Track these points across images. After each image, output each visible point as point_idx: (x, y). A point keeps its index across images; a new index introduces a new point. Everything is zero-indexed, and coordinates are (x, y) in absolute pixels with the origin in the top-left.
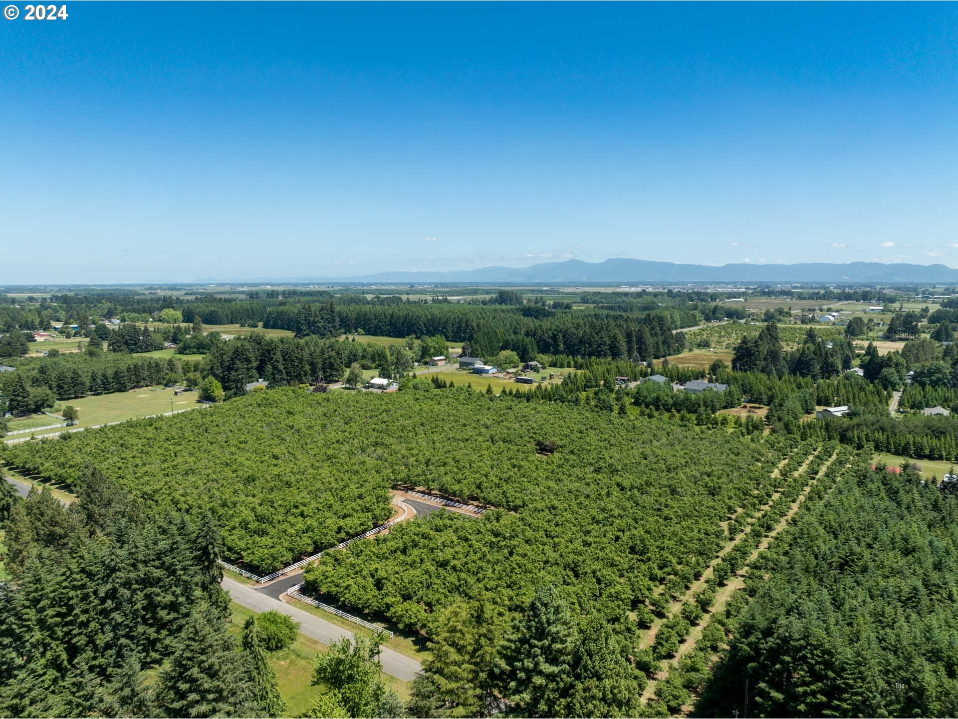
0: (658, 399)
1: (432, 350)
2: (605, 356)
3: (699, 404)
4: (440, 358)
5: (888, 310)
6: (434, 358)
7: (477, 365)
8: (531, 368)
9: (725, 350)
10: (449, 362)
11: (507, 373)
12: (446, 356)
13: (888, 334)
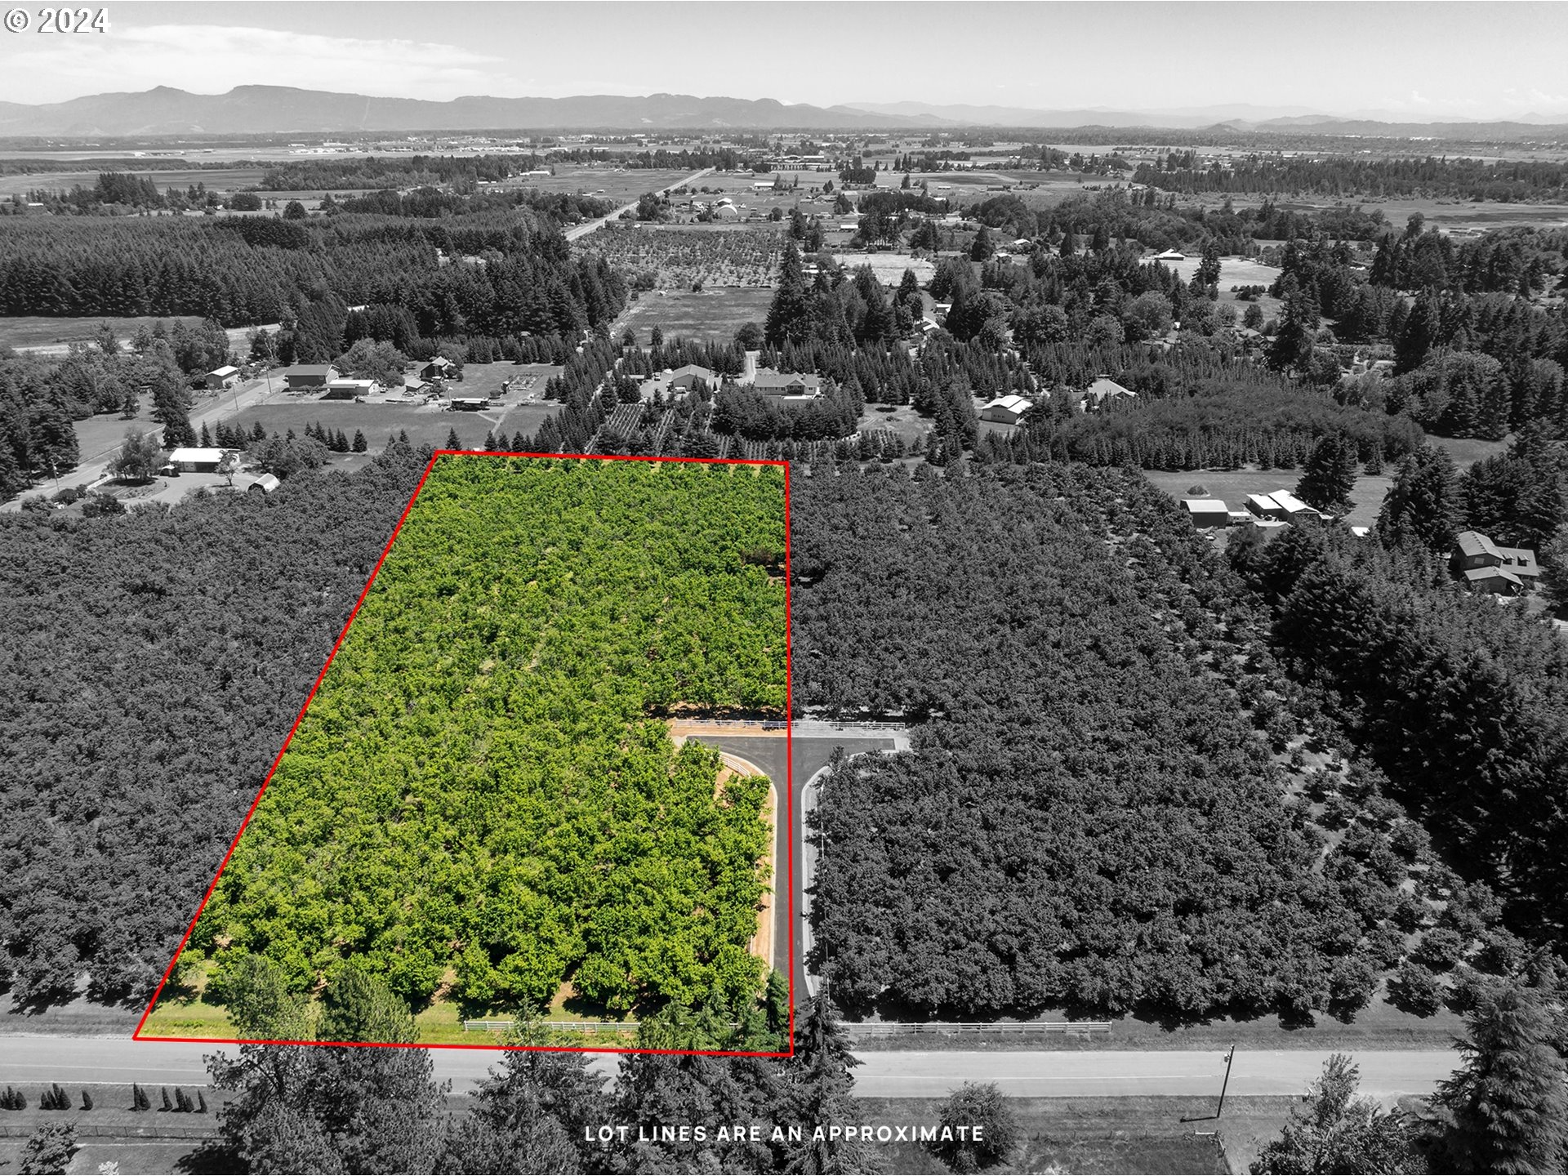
2: (548, 330)
4: (228, 369)
5: (781, 188)
6: (216, 372)
7: (335, 381)
8: (441, 374)
9: (682, 292)
10: (244, 377)
11: (409, 389)
12: (233, 365)
13: (859, 241)
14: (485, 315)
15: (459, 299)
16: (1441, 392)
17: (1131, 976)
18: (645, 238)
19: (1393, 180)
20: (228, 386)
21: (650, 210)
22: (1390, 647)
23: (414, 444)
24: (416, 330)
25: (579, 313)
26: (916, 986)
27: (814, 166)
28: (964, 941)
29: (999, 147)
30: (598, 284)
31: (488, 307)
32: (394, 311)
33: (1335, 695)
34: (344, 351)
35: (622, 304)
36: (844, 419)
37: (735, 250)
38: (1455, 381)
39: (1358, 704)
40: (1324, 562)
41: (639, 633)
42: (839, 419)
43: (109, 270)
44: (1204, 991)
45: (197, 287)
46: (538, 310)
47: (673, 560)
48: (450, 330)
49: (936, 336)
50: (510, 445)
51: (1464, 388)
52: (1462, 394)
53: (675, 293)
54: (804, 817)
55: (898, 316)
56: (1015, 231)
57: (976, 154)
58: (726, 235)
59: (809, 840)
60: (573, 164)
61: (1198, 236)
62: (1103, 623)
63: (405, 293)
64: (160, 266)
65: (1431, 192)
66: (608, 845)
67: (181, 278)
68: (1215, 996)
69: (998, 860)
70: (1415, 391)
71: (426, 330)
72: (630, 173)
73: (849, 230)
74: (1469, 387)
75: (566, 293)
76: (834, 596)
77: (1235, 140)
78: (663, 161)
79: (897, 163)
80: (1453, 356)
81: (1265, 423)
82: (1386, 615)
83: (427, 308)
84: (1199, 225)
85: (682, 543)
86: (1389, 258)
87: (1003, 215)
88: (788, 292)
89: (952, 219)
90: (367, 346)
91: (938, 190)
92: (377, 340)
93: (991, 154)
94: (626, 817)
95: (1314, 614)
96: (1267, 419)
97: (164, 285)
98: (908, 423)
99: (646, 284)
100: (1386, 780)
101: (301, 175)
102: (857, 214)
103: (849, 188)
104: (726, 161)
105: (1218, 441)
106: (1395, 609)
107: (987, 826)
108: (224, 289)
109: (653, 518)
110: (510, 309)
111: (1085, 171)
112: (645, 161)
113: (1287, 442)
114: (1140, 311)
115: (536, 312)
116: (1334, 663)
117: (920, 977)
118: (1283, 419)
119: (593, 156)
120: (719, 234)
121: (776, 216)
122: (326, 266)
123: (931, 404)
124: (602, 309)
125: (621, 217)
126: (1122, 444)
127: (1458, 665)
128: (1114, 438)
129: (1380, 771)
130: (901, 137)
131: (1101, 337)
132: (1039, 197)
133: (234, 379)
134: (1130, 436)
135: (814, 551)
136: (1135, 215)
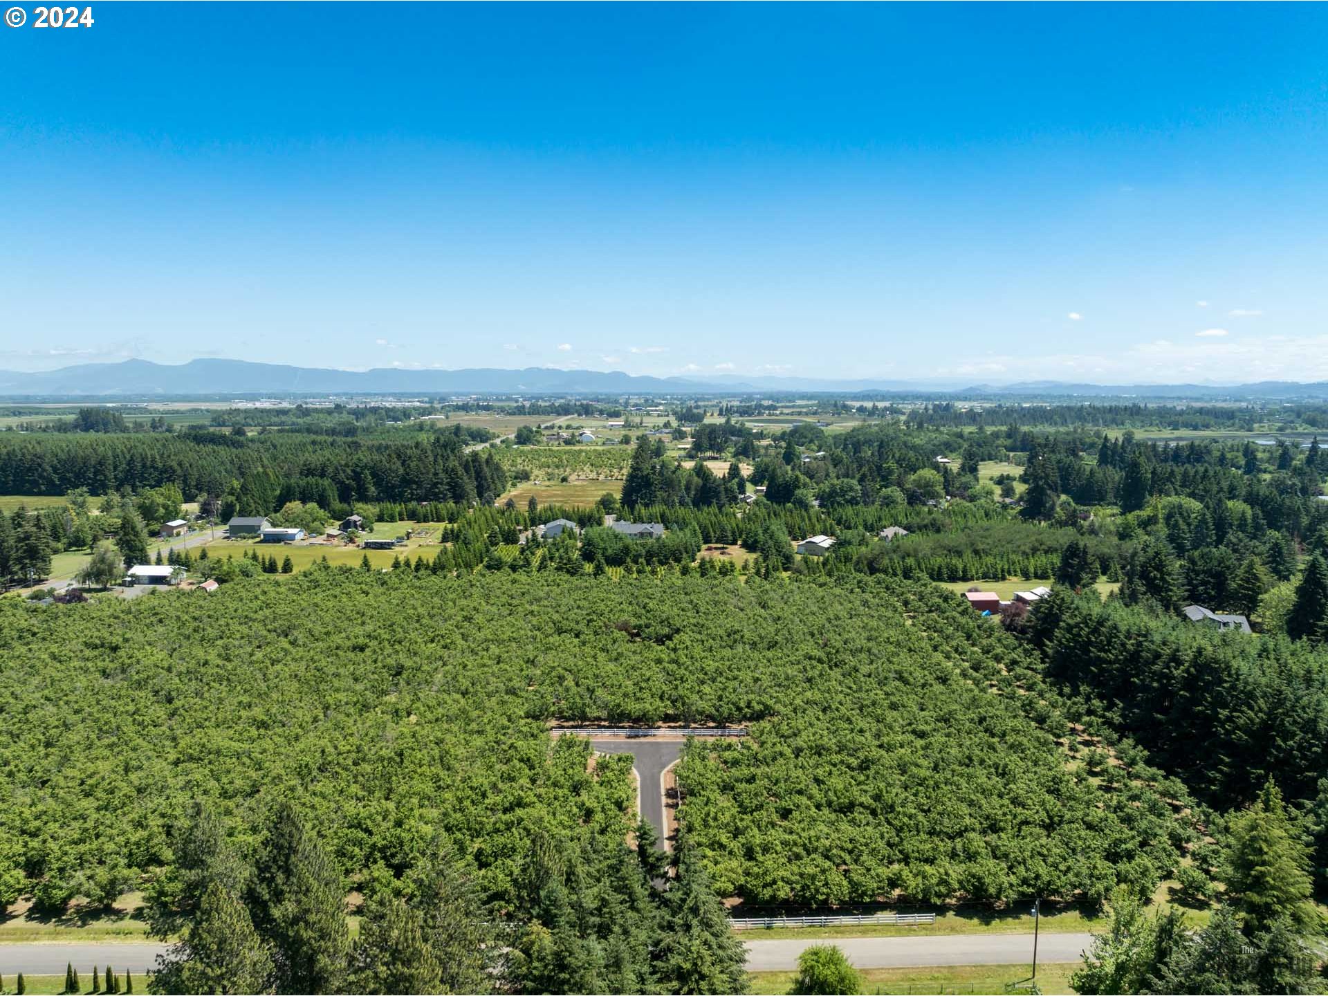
0: (626, 550)
1: (162, 511)
2: (445, 499)
3: (680, 551)
4: (179, 522)
5: (629, 426)
6: (169, 524)
7: (266, 528)
8: (356, 526)
9: (552, 483)
10: (191, 529)
11: (329, 536)
12: (183, 519)
13: (694, 452)
14: (394, 487)
15: (374, 475)
16: (1160, 525)
17: (947, 874)
18: (522, 454)
19: (1109, 416)
20: (178, 534)
21: (524, 437)
22: (1135, 657)
23: (333, 564)
24: (336, 497)
25: (470, 486)
26: (765, 886)
27: (655, 413)
28: (803, 853)
29: (799, 402)
30: (486, 469)
31: (396, 481)
32: (320, 482)
33: (1096, 702)
34: (276, 511)
35: (504, 487)
36: (686, 548)
37: (596, 461)
38: (1168, 517)
39: (1116, 705)
40: (1077, 608)
41: (522, 670)
42: (682, 549)
43: (85, 460)
44: (1011, 885)
45: (156, 473)
46: (437, 483)
47: (549, 629)
48: (364, 498)
49: (757, 503)
50: (413, 567)
51: (1177, 521)
52: (1176, 525)
53: (547, 483)
54: (663, 792)
55: (726, 490)
56: (815, 448)
57: (782, 407)
58: (586, 452)
59: (668, 806)
60: (463, 413)
61: (960, 448)
62: (905, 661)
63: (330, 470)
64: (128, 457)
65: (1139, 424)
66: (498, 799)
67: (144, 466)
68: (1020, 889)
69: (829, 804)
70: (1139, 526)
71: (344, 497)
72: (508, 417)
73: (685, 449)
74: (1181, 521)
75: (460, 471)
76: (682, 646)
77: (986, 398)
78: (535, 410)
79: (721, 411)
80: (1166, 500)
81: (1022, 548)
82: (1128, 636)
83: (347, 482)
84: (960, 440)
85: (556, 617)
86: (1109, 452)
87: (806, 438)
88: (639, 469)
89: (765, 442)
90: (295, 506)
91: (754, 426)
92: (304, 502)
93: (793, 407)
94: (512, 779)
95: (1075, 648)
96: (1025, 545)
97: (129, 471)
98: (737, 554)
99: (524, 476)
100: (1146, 753)
101: (242, 415)
102: (690, 439)
103: (684, 426)
104: (586, 411)
105: (989, 560)
106: (1134, 630)
107: (818, 781)
108: (179, 471)
109: (532, 603)
110: (416, 483)
111: (869, 415)
112: (520, 411)
113: (1041, 560)
114: (917, 483)
115: (435, 485)
116: (1095, 681)
117: (769, 879)
118: (1037, 544)
119: (479, 407)
120: (581, 451)
121: (626, 440)
122: (264, 459)
123: (756, 541)
124: (489, 488)
125: (502, 442)
126: (910, 561)
127: (1187, 656)
128: (903, 558)
129: (1140, 747)
130: (722, 398)
131: (888, 502)
132: (833, 431)
133: (183, 531)
134: (915, 556)
135: (665, 622)
136: (910, 435)
